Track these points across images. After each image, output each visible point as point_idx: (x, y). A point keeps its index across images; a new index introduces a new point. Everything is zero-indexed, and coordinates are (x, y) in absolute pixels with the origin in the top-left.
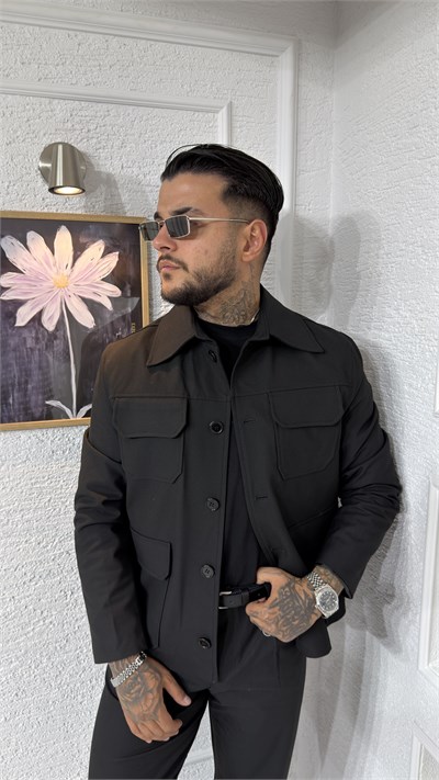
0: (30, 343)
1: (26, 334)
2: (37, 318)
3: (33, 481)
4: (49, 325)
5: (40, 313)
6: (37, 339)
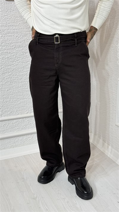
3: (15, 17)
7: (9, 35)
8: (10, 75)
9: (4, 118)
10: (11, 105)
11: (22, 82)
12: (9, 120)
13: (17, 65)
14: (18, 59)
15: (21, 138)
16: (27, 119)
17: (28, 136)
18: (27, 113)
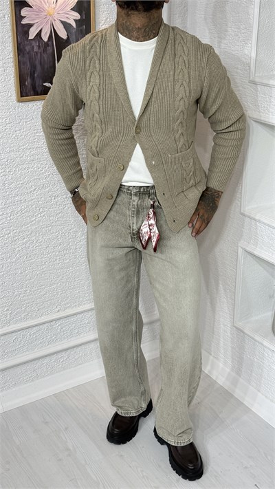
0: (36, 49)
1: (34, 43)
2: (39, 34)
4: (45, 38)
5: (41, 31)
6: (39, 46)
7: (24, 166)
8: (26, 242)
9: (14, 326)
10: (27, 299)
11: (48, 253)
12: (23, 329)
13: (39, 221)
14: (41, 211)
15: (47, 360)
16: (58, 323)
17: (60, 355)
18: (59, 311)
